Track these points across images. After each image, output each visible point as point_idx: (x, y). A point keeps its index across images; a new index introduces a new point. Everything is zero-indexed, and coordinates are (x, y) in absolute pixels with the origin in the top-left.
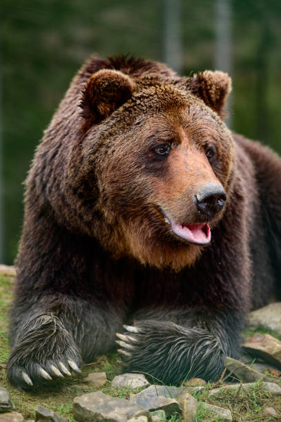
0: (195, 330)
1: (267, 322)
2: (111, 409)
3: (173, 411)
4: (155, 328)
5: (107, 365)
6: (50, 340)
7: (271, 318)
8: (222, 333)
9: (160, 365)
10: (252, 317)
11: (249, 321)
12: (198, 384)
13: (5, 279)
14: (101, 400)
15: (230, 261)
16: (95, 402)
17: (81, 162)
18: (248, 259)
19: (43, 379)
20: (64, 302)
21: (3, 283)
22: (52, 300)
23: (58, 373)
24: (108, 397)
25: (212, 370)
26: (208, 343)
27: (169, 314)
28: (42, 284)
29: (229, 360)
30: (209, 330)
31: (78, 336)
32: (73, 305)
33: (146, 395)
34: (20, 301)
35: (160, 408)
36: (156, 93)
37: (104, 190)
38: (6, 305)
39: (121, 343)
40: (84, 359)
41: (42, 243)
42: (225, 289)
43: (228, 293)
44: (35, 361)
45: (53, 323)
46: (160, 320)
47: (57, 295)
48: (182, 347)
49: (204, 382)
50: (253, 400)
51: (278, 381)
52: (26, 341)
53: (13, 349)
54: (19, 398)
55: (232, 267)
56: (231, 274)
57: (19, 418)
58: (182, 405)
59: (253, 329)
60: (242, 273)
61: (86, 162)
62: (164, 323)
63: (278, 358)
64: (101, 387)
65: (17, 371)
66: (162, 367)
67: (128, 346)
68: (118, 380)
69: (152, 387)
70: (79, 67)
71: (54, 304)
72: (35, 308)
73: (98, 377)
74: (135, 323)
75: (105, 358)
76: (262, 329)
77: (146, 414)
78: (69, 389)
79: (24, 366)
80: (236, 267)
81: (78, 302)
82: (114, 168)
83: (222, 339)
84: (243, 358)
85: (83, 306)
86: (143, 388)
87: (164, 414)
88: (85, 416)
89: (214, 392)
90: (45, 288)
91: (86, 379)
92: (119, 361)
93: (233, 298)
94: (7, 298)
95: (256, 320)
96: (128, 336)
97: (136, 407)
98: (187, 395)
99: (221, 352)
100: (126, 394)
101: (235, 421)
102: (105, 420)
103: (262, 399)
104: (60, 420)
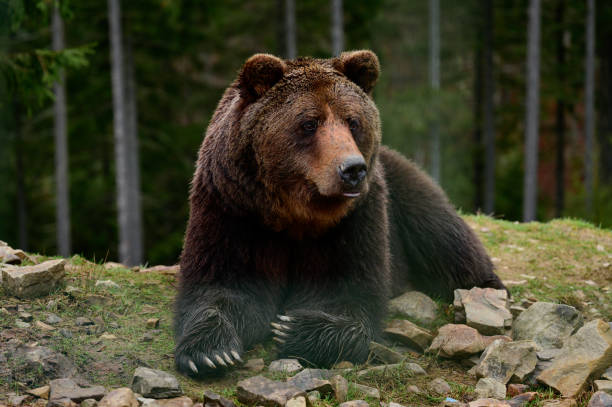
0: (341, 318)
2: (272, 391)
3: (327, 392)
4: (306, 317)
5: (263, 352)
6: (216, 331)
7: (408, 305)
8: (366, 319)
10: (391, 304)
11: (388, 309)
12: (347, 367)
14: (262, 383)
16: (257, 385)
17: (240, 136)
24: (269, 381)
26: (354, 328)
29: (374, 344)
30: (354, 317)
31: (239, 327)
33: (300, 377)
35: (315, 389)
36: (305, 73)
37: (262, 163)
39: (276, 332)
44: (201, 350)
45: (218, 316)
46: (310, 308)
48: (330, 333)
49: (352, 364)
50: (398, 379)
51: (418, 361)
52: (193, 332)
53: (181, 339)
54: (186, 384)
57: (188, 401)
58: (334, 385)
61: (244, 137)
62: (313, 311)
63: (416, 341)
64: (259, 373)
65: (184, 359)
67: (283, 334)
68: (275, 365)
69: (306, 370)
73: (256, 363)
74: (287, 313)
75: (261, 346)
76: (400, 315)
77: (303, 395)
78: (231, 374)
79: (191, 355)
82: (269, 143)
83: (366, 325)
84: (385, 342)
86: (297, 372)
87: (319, 393)
88: (248, 398)
89: (362, 373)
91: (247, 365)
92: (274, 348)
95: (395, 307)
96: (282, 325)
97: (293, 389)
98: (339, 376)
100: (283, 377)
101: (382, 399)
102: (267, 401)
103: (406, 378)
104: (226, 403)
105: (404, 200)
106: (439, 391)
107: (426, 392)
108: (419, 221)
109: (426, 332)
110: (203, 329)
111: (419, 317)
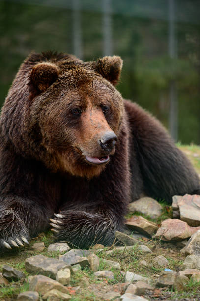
0: (97, 215)
1: (140, 209)
2: (48, 265)
3: (85, 265)
4: (73, 215)
5: (45, 238)
6: (11, 224)
7: (142, 206)
8: (114, 216)
9: (76, 237)
10: (131, 206)
11: (128, 209)
12: (100, 248)
14: (42, 260)
15: (119, 172)
16: (38, 261)
17: (31, 118)
18: (129, 172)
19: (6, 248)
23: (15, 245)
24: (46, 258)
25: (108, 239)
26: (105, 223)
27: (82, 206)
28: (7, 190)
29: (118, 233)
30: (105, 215)
31: (27, 222)
32: (25, 203)
33: (68, 255)
35: (77, 263)
39: (53, 225)
40: (31, 236)
41: (7, 165)
42: (116, 190)
43: (118, 192)
44: (1, 237)
45: (12, 214)
46: (76, 210)
48: (89, 226)
49: (103, 246)
50: (133, 256)
51: (147, 244)
55: (120, 176)
56: (119, 180)
58: (90, 261)
59: (131, 213)
60: (126, 180)
62: (77, 212)
63: (147, 231)
64: (41, 252)
66: (78, 238)
67: (57, 226)
68: (52, 247)
69: (72, 250)
70: (24, 58)
71: (12, 203)
72: (1, 205)
73: (39, 245)
74: (61, 212)
75: (43, 234)
76: (137, 213)
77: (69, 267)
78: (22, 253)
80: (122, 176)
81: (28, 201)
83: (113, 220)
84: (126, 231)
86: (66, 251)
87: (80, 266)
88: (33, 270)
89: (109, 252)
90: (8, 193)
91: (33, 247)
92: (52, 236)
93: (121, 195)
95: (133, 208)
96: (57, 220)
97: (63, 263)
98: (93, 255)
99: (113, 228)
100: (56, 255)
101: (122, 270)
102: (45, 271)
103: (138, 256)
104: (18, 272)
105: (141, 136)
106: (160, 263)
107: (151, 265)
108: (150, 151)
109: (154, 225)
110: (3, 223)
111: (149, 214)
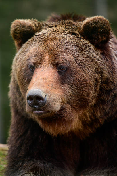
13: (2, 152)
20: (38, 165)
21: (1, 155)
22: (31, 164)
27: (103, 171)
28: (23, 154)
34: (11, 165)
38: (3, 168)
47: (34, 161)
72: (21, 169)
85: (49, 167)
94: (4, 164)
